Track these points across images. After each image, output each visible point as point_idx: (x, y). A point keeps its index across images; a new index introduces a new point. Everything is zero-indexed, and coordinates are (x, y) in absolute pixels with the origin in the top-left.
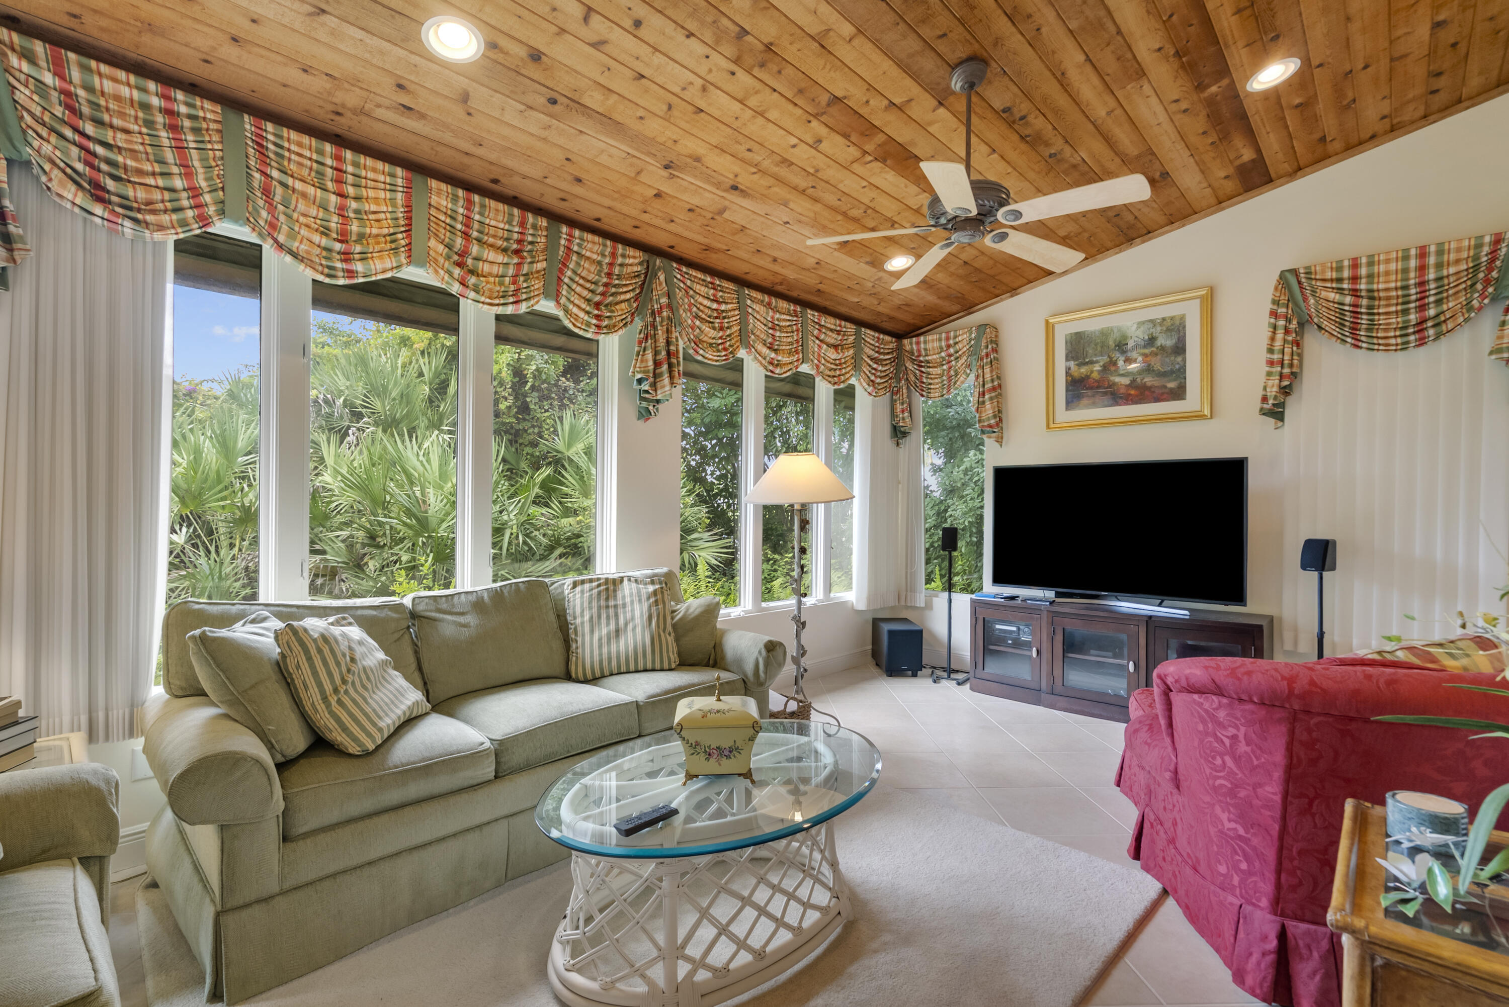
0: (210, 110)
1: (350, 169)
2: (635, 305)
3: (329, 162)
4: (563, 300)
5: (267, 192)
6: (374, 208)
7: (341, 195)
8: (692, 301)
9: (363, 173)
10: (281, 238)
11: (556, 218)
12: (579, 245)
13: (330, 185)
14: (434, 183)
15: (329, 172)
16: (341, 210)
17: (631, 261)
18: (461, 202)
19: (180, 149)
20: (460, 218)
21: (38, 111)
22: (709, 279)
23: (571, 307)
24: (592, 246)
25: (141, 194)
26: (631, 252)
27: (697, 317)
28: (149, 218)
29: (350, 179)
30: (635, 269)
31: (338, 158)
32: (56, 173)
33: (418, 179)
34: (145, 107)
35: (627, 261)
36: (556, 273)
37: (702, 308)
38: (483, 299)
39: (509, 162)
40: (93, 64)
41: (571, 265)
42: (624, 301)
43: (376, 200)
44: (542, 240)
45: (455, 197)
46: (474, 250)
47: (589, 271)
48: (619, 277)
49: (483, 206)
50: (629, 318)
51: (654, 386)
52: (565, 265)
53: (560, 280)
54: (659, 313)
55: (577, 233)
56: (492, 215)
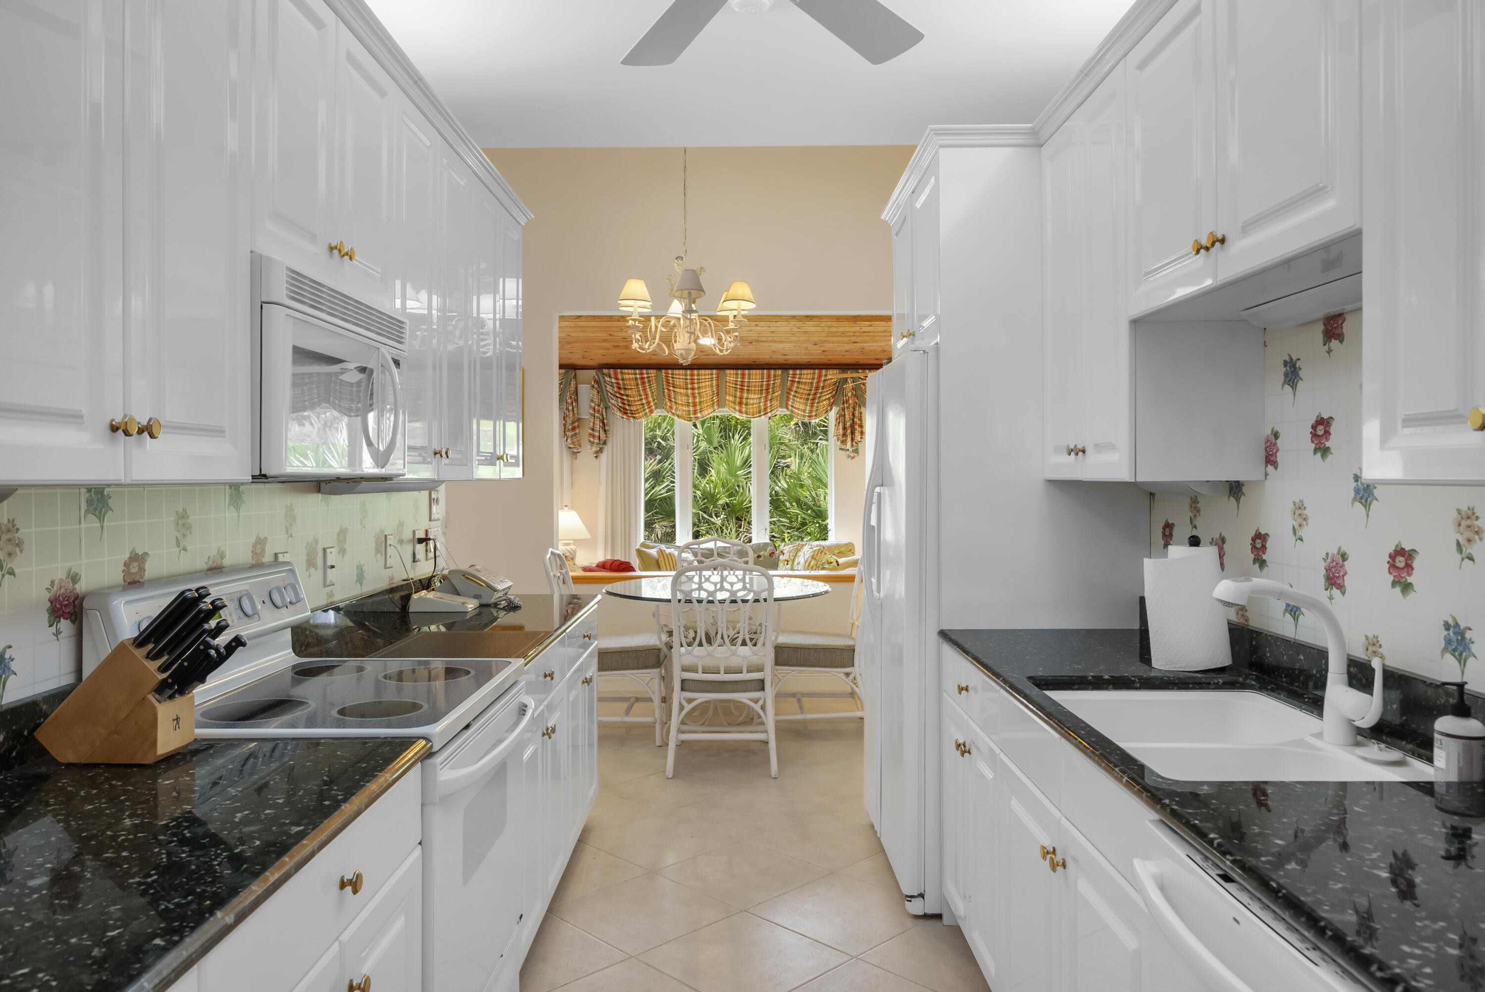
0: (653, 373)
1: (696, 377)
2: (832, 401)
3: (689, 377)
4: (790, 407)
5: (669, 396)
6: (704, 390)
7: (693, 388)
9: (701, 377)
10: (673, 411)
11: (785, 367)
12: (799, 378)
13: (689, 386)
14: (728, 371)
15: (689, 381)
16: (693, 396)
17: (830, 377)
18: (739, 376)
19: (645, 390)
20: (739, 383)
21: (611, 391)
24: (807, 375)
25: (635, 408)
26: (831, 372)
28: (637, 415)
29: (696, 381)
30: (833, 381)
31: (692, 375)
32: (615, 409)
33: (722, 372)
34: (636, 379)
35: (828, 378)
36: (785, 394)
40: (624, 371)
41: (794, 389)
42: (825, 400)
43: (705, 387)
44: (778, 381)
45: (737, 374)
46: (745, 395)
47: (804, 389)
48: (823, 387)
49: (749, 374)
50: (829, 408)
51: (844, 442)
52: (791, 390)
53: (788, 399)
54: (847, 401)
55: (798, 372)
56: (754, 377)
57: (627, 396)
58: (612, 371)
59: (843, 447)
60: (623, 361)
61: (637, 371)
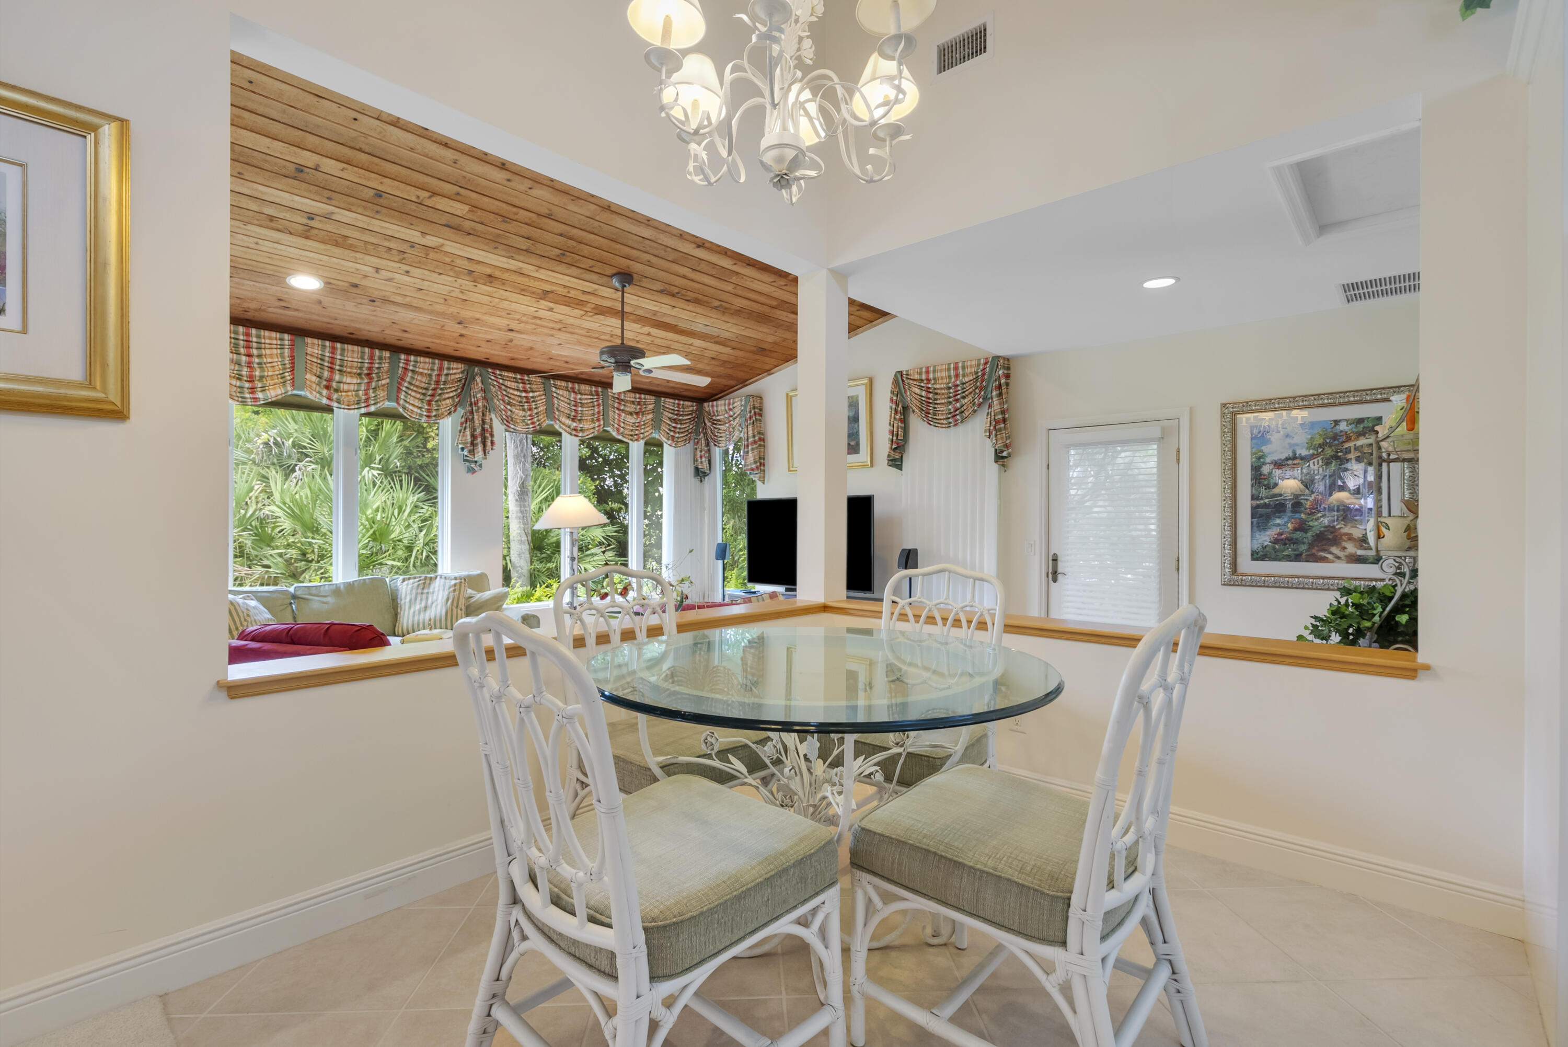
1: (254, 339)
2: (457, 400)
3: (241, 337)
4: (402, 402)
6: (269, 360)
7: (249, 355)
8: (504, 393)
9: (263, 341)
11: (396, 349)
12: (415, 366)
13: (242, 351)
14: (309, 340)
15: (242, 343)
16: (249, 365)
17: (454, 371)
18: (328, 349)
20: (327, 359)
22: (519, 377)
23: (407, 405)
24: (424, 365)
26: (455, 365)
27: (509, 404)
29: (255, 345)
30: (458, 376)
31: (247, 334)
33: (298, 340)
35: (451, 372)
36: (396, 385)
37: (512, 396)
38: (343, 406)
39: (357, 325)
41: (408, 379)
42: (448, 398)
43: (271, 356)
44: (386, 366)
45: (324, 346)
46: (337, 377)
47: (421, 382)
48: (445, 383)
49: (343, 350)
50: (453, 409)
51: (472, 452)
52: (403, 379)
53: (399, 390)
54: (476, 404)
55: (412, 358)
56: (349, 354)
59: (471, 458)
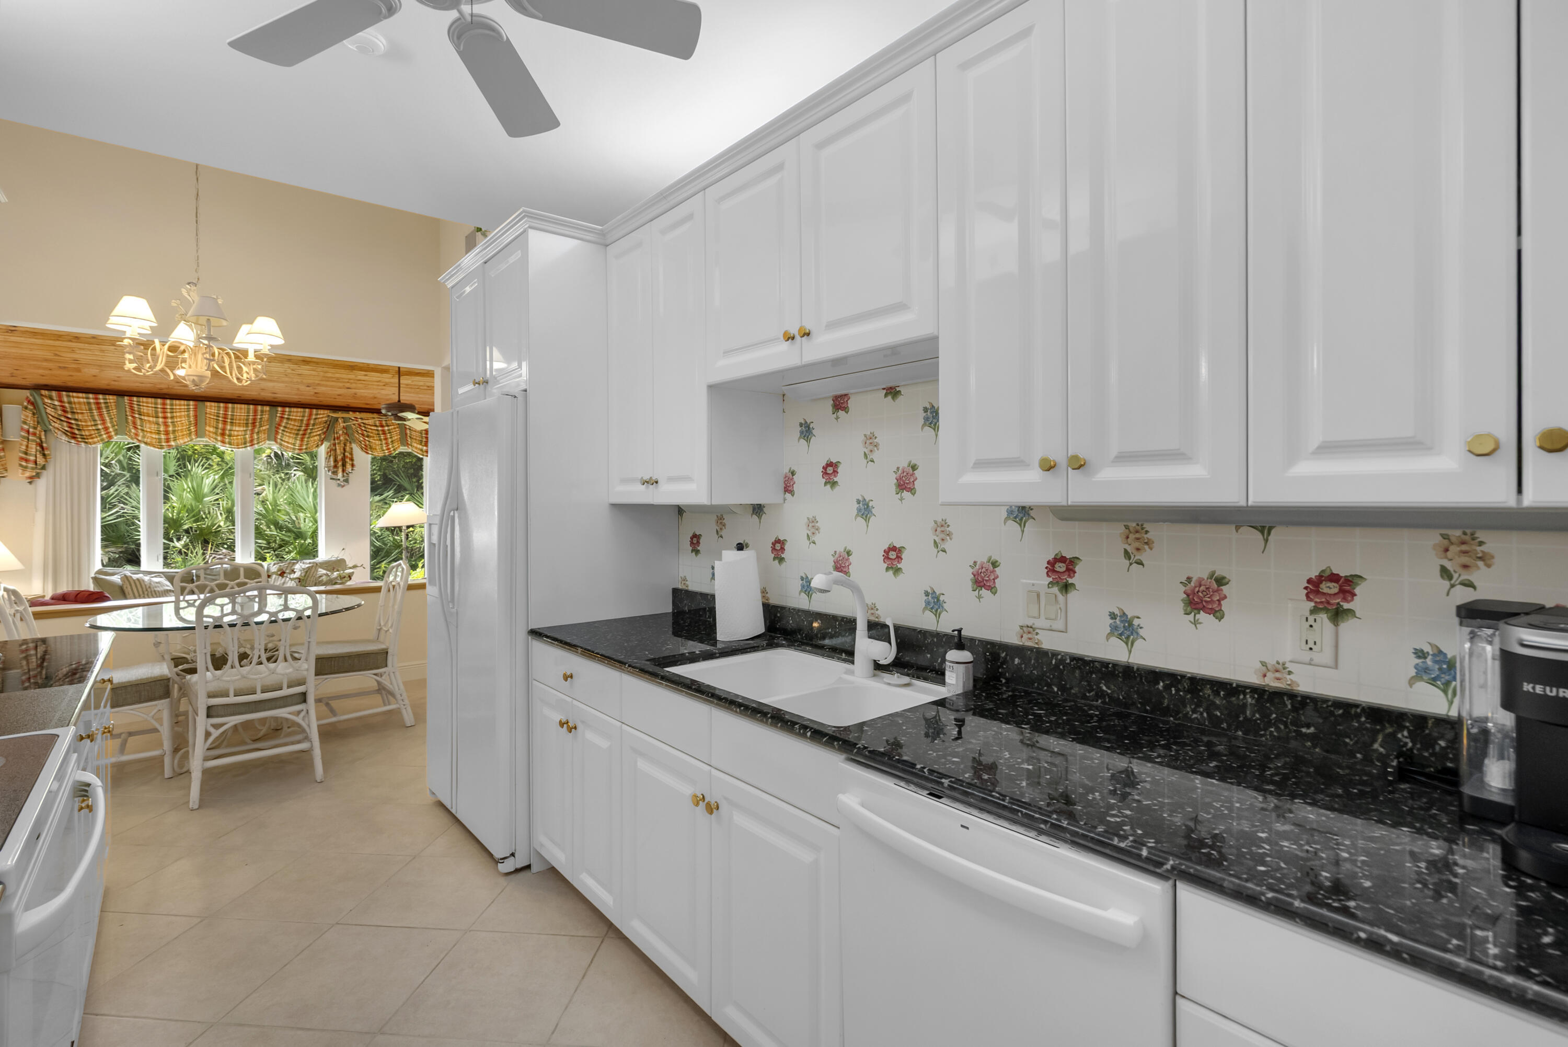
0: (112, 399)
1: (168, 407)
2: (323, 437)
3: (159, 406)
4: (279, 441)
5: (134, 423)
6: (179, 420)
7: (165, 418)
8: (363, 428)
9: (174, 407)
10: (140, 438)
11: (273, 404)
12: (289, 415)
13: (160, 415)
14: (208, 404)
15: (159, 410)
16: (166, 424)
17: (321, 416)
18: (222, 409)
19: (101, 415)
20: (221, 415)
21: (53, 414)
22: (375, 416)
23: (283, 443)
24: (297, 413)
25: (87, 433)
26: (321, 412)
27: (368, 436)
28: (90, 440)
29: (169, 410)
30: (324, 419)
31: (163, 404)
32: (59, 433)
33: (200, 404)
34: (89, 403)
35: (319, 416)
36: (274, 429)
37: (370, 431)
39: (241, 392)
40: (71, 394)
41: (283, 424)
42: (316, 435)
43: (180, 417)
44: (266, 417)
45: (219, 407)
46: (228, 427)
47: (294, 425)
48: (314, 425)
49: (233, 408)
50: (320, 443)
51: (335, 473)
52: (279, 425)
53: (277, 433)
54: (338, 438)
55: (287, 409)
56: (238, 411)
57: (76, 420)
58: (54, 394)
59: (334, 477)
60: (70, 384)
61: (91, 396)
